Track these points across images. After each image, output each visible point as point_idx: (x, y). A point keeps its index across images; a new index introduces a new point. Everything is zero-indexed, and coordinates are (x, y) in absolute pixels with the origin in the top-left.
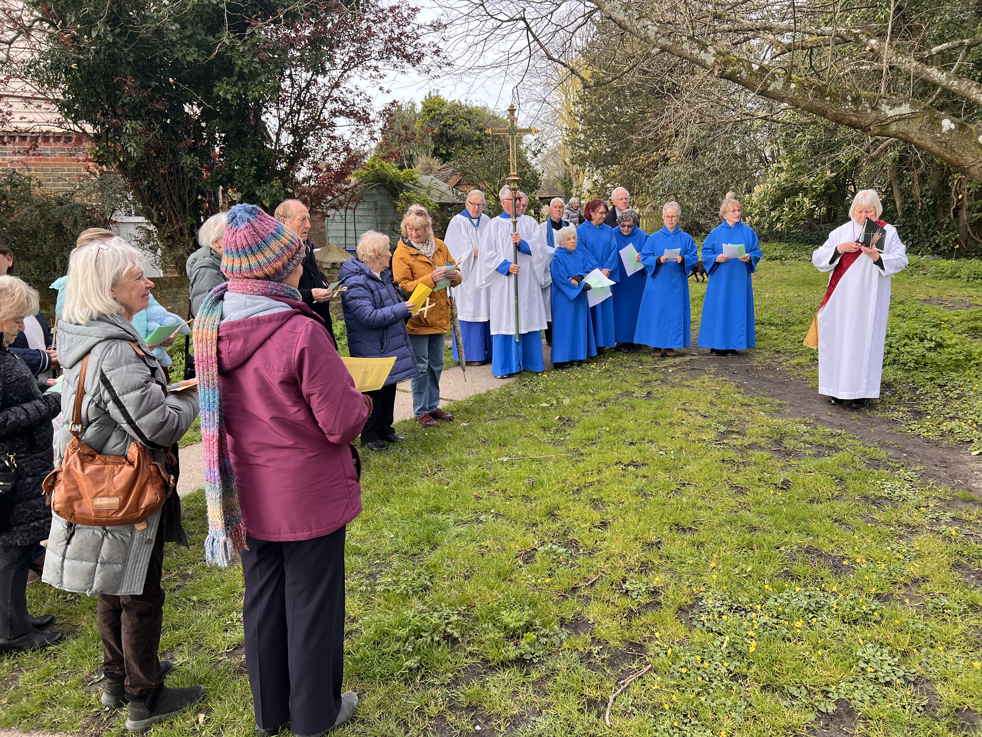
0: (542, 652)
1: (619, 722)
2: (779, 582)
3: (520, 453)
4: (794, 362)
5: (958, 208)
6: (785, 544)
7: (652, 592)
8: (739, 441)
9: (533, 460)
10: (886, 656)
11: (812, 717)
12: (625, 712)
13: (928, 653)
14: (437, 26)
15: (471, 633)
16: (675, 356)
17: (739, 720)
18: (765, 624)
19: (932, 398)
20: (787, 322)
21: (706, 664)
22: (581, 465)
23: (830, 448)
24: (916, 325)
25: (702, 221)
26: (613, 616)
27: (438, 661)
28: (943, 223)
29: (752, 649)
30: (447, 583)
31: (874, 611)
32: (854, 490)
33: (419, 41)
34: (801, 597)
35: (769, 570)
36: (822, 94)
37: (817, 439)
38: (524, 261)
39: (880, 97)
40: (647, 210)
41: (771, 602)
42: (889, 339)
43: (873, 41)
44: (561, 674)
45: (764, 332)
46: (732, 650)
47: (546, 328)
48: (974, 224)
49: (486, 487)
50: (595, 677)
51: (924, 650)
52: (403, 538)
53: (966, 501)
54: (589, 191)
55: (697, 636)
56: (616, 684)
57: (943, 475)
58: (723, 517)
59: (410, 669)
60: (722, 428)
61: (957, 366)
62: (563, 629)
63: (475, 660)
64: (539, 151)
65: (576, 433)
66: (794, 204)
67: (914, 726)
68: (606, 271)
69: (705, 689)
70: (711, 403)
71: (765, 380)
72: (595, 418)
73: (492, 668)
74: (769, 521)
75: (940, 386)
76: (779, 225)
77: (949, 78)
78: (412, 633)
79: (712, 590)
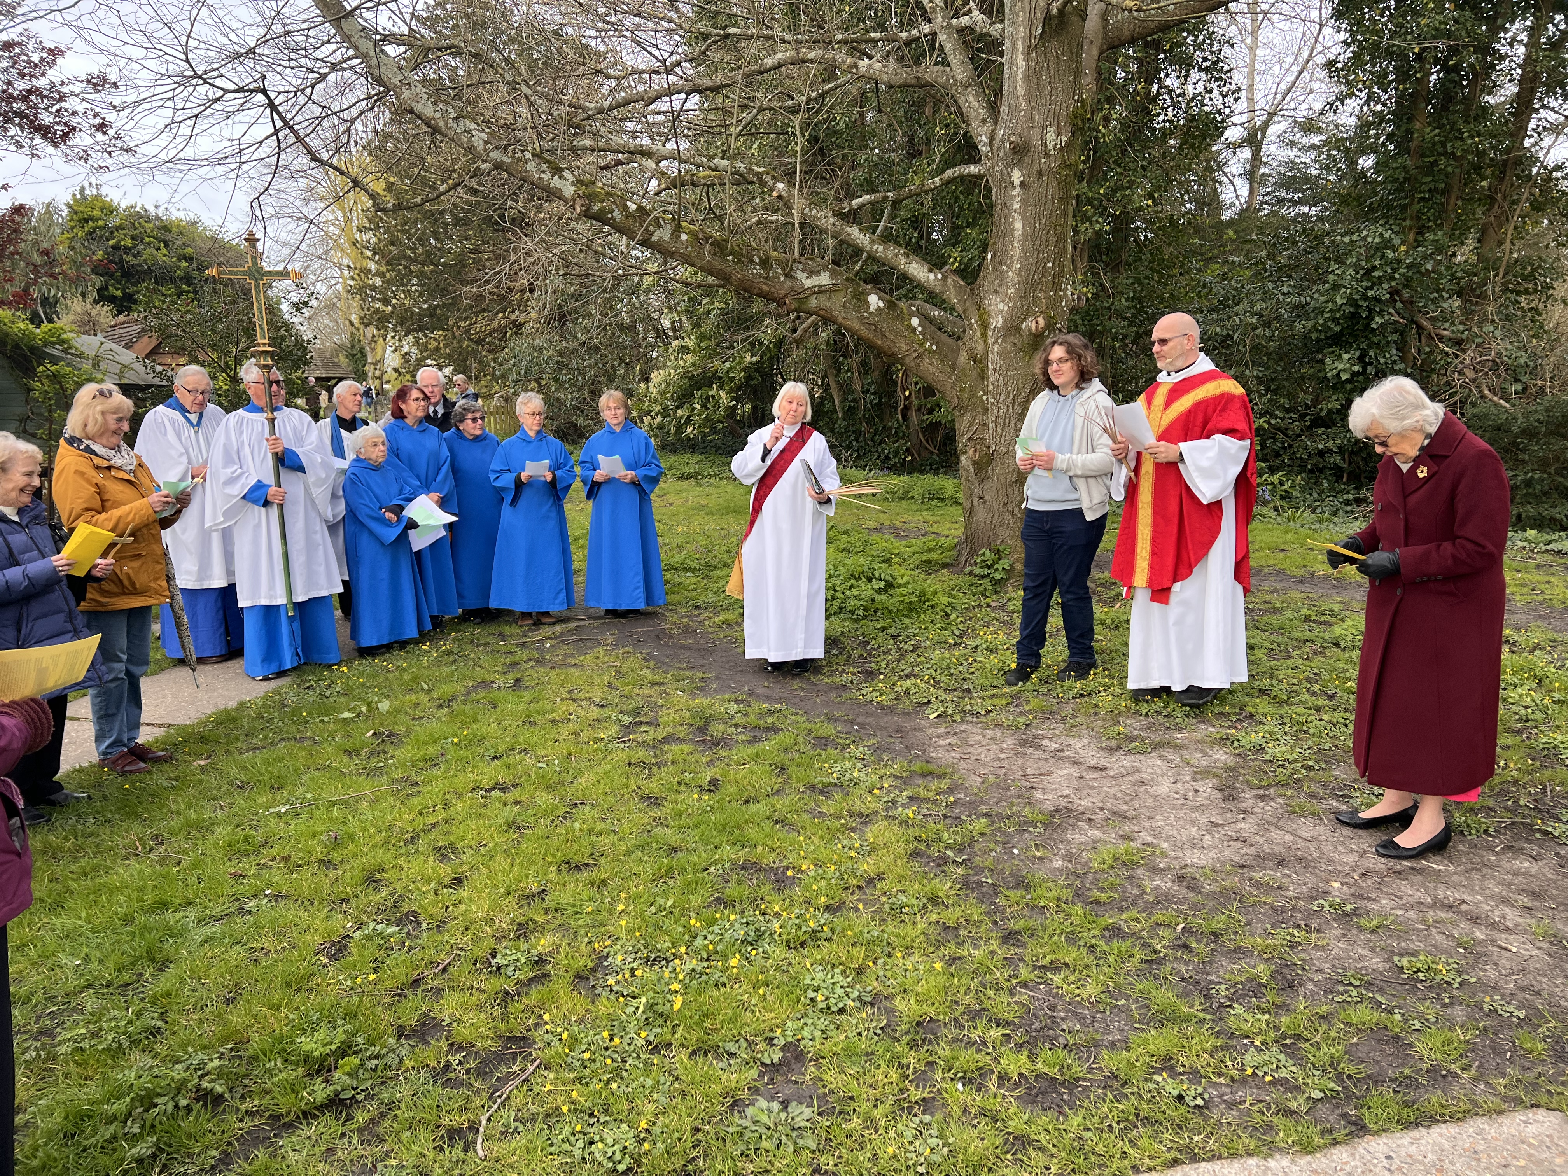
0: (370, 1082)
1: (497, 1149)
2: (707, 913)
3: (309, 796)
4: (718, 619)
5: (906, 408)
6: (716, 863)
7: (536, 962)
8: (649, 735)
9: (334, 803)
10: (838, 978)
11: (754, 1073)
12: (505, 1134)
13: (885, 964)
14: (98, 83)
15: (246, 1081)
16: (554, 623)
17: (664, 1100)
18: (693, 970)
19: (884, 653)
20: (708, 565)
21: (617, 1040)
22: (415, 800)
23: (768, 729)
24: (862, 561)
25: (581, 422)
26: (480, 1007)
27: (190, 1136)
28: (891, 428)
29: (677, 1006)
30: (195, 1017)
31: (822, 926)
32: (799, 780)
33: (64, 104)
34: (737, 926)
35: (696, 900)
36: (722, 251)
37: (752, 719)
38: (292, 482)
39: (794, 261)
40: (495, 402)
41: (699, 942)
42: (833, 581)
43: (780, 186)
44: (403, 1106)
45: (678, 580)
46: (650, 1014)
47: (341, 590)
48: (926, 428)
49: (252, 857)
50: (458, 1096)
51: (880, 961)
52: (101, 962)
53: (925, 775)
54: (396, 370)
55: (603, 1007)
56: (490, 1098)
57: (899, 746)
58: (632, 839)
59: (140, 1161)
60: (627, 720)
61: (911, 610)
62: (403, 1041)
63: (256, 1121)
64: (306, 304)
65: (405, 753)
66: (707, 398)
67: (873, 1053)
68: (435, 496)
69: (616, 1072)
70: (610, 685)
71: (682, 647)
72: (434, 727)
73: (289, 1126)
74: (694, 835)
75: (894, 637)
76: (689, 429)
77: (873, 242)
78: (137, 1104)
79: (620, 943)
